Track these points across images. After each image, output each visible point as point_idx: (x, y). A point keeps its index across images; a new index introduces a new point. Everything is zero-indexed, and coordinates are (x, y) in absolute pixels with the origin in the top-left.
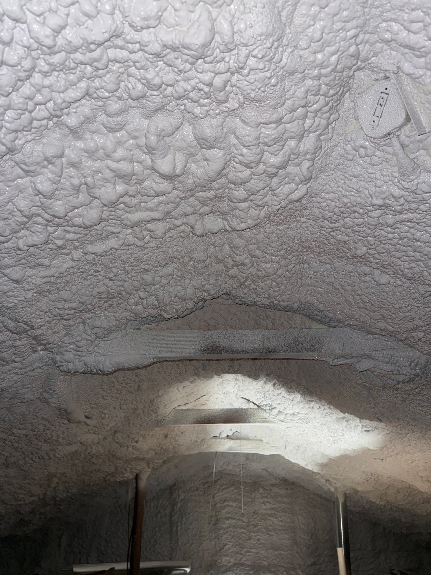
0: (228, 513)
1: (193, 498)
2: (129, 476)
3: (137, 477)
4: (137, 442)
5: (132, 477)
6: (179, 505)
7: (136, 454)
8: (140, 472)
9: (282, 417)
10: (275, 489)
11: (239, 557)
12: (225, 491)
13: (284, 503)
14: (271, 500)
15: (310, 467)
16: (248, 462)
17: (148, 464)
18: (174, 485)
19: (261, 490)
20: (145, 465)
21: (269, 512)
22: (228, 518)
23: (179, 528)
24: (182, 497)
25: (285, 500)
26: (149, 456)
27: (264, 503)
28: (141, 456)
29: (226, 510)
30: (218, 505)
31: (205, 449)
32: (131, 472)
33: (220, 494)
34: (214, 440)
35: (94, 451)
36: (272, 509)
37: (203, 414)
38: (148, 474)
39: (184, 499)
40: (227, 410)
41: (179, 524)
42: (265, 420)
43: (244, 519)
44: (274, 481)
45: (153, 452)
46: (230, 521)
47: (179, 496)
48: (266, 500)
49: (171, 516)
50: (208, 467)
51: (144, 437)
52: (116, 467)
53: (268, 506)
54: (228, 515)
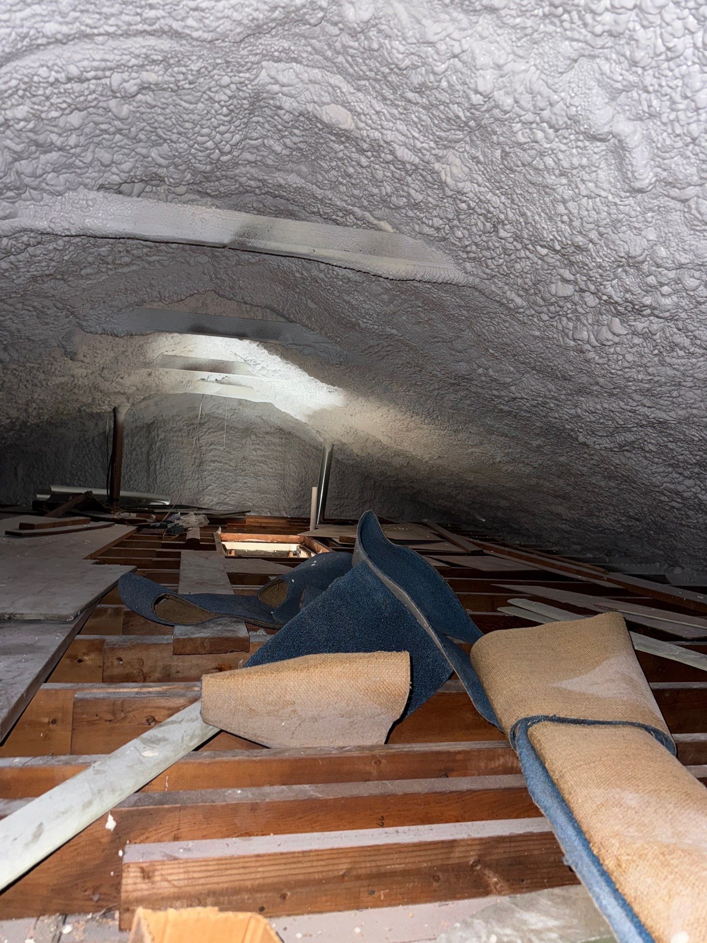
0: (214, 456)
1: (175, 438)
2: (107, 408)
3: (115, 410)
4: (122, 378)
5: (110, 410)
6: (158, 444)
7: (119, 388)
8: (119, 406)
9: (264, 372)
10: (268, 437)
11: (223, 497)
12: (212, 435)
13: (276, 451)
14: (263, 448)
15: (298, 417)
16: (241, 407)
17: (128, 399)
18: (153, 423)
19: (253, 437)
20: (125, 400)
21: (260, 459)
22: (214, 462)
23: (158, 467)
24: (162, 436)
25: (279, 448)
26: (131, 391)
27: (255, 450)
28: (122, 391)
29: (212, 453)
30: (204, 448)
31: (190, 390)
32: (109, 405)
33: (206, 437)
34: (201, 382)
35: (80, 383)
36: (264, 456)
37: (191, 362)
38: (127, 409)
39: (164, 439)
40: (214, 360)
41: (158, 463)
42: (249, 373)
43: (232, 463)
44: (268, 429)
45: (135, 388)
46: (216, 464)
47: (158, 435)
48: (258, 447)
49: (148, 454)
50: (194, 409)
51: (129, 375)
52: (94, 399)
53: (259, 453)
54: (214, 459)
